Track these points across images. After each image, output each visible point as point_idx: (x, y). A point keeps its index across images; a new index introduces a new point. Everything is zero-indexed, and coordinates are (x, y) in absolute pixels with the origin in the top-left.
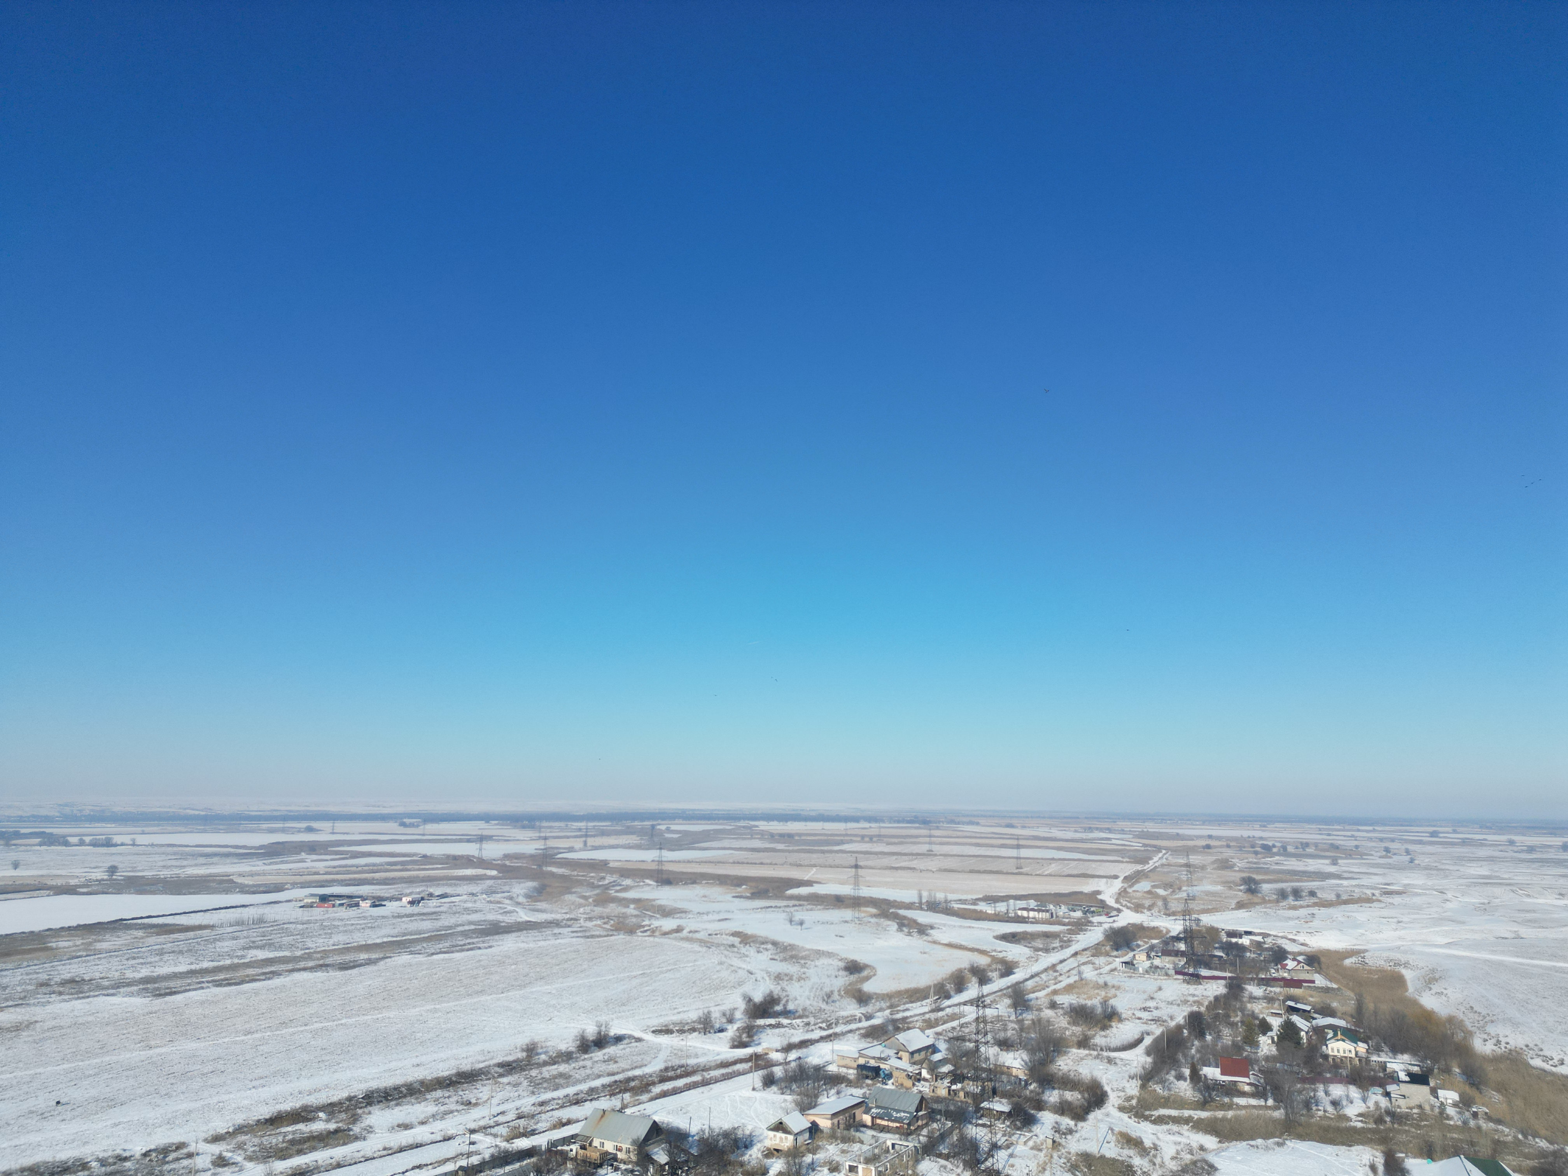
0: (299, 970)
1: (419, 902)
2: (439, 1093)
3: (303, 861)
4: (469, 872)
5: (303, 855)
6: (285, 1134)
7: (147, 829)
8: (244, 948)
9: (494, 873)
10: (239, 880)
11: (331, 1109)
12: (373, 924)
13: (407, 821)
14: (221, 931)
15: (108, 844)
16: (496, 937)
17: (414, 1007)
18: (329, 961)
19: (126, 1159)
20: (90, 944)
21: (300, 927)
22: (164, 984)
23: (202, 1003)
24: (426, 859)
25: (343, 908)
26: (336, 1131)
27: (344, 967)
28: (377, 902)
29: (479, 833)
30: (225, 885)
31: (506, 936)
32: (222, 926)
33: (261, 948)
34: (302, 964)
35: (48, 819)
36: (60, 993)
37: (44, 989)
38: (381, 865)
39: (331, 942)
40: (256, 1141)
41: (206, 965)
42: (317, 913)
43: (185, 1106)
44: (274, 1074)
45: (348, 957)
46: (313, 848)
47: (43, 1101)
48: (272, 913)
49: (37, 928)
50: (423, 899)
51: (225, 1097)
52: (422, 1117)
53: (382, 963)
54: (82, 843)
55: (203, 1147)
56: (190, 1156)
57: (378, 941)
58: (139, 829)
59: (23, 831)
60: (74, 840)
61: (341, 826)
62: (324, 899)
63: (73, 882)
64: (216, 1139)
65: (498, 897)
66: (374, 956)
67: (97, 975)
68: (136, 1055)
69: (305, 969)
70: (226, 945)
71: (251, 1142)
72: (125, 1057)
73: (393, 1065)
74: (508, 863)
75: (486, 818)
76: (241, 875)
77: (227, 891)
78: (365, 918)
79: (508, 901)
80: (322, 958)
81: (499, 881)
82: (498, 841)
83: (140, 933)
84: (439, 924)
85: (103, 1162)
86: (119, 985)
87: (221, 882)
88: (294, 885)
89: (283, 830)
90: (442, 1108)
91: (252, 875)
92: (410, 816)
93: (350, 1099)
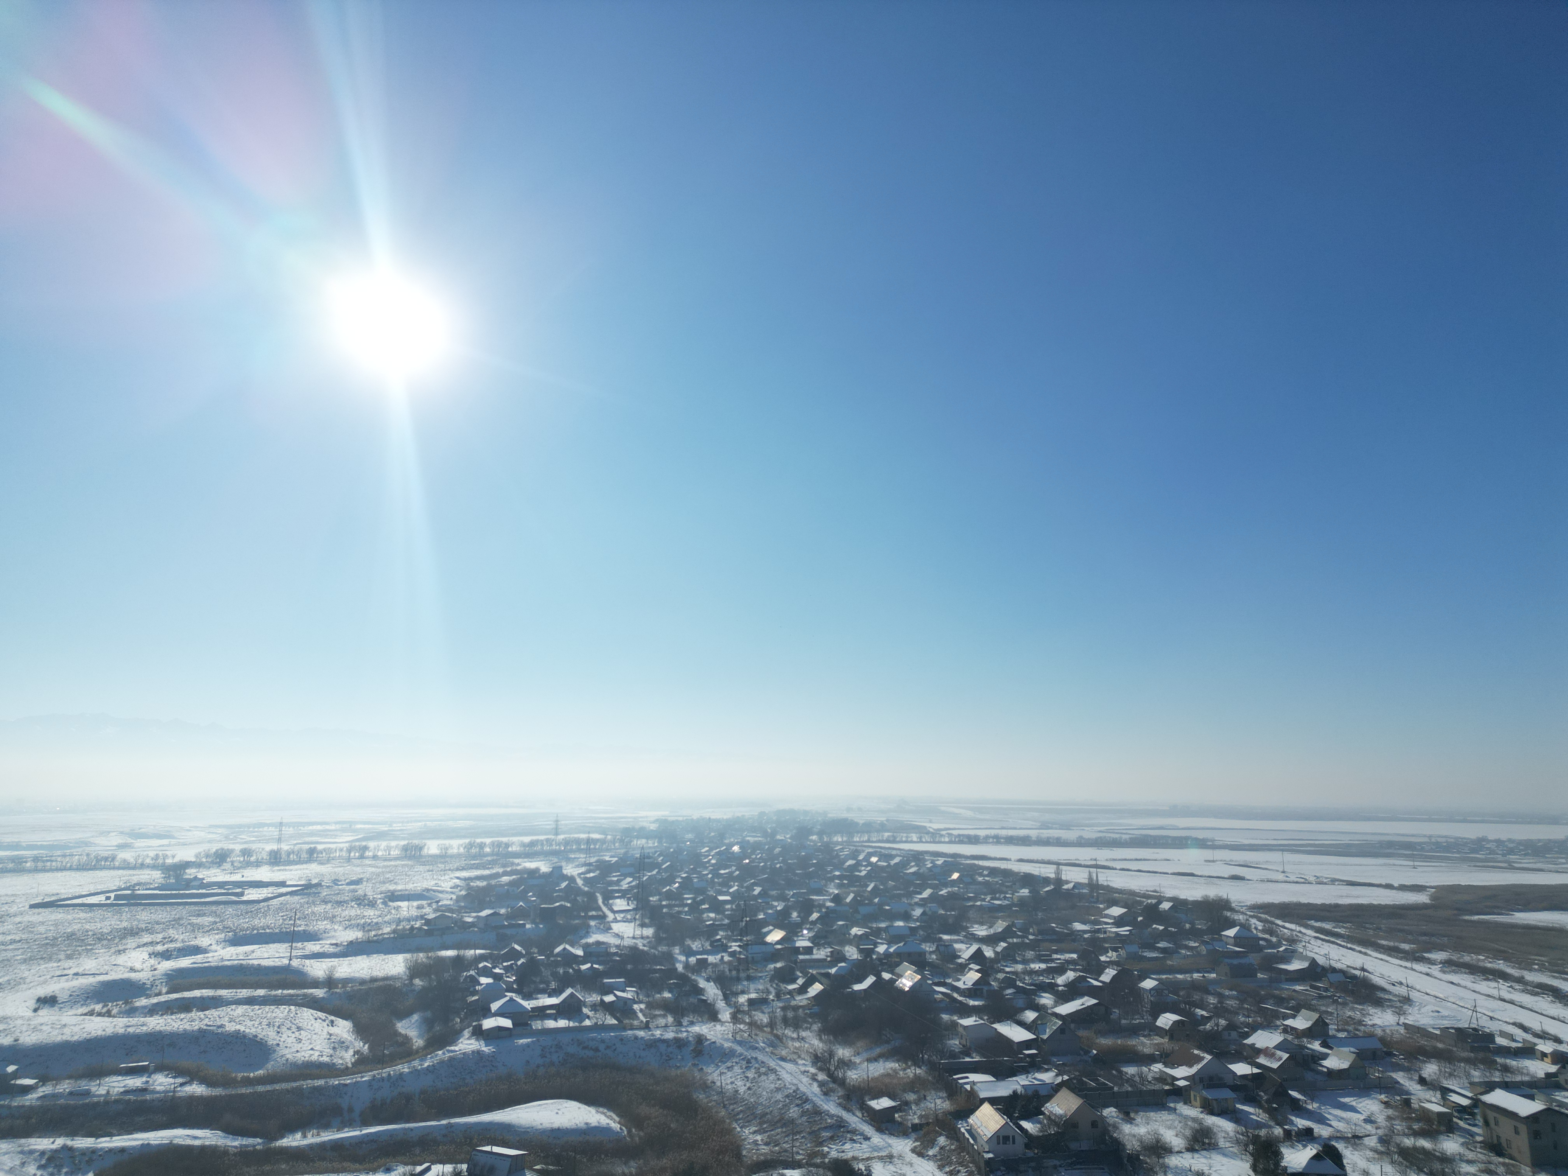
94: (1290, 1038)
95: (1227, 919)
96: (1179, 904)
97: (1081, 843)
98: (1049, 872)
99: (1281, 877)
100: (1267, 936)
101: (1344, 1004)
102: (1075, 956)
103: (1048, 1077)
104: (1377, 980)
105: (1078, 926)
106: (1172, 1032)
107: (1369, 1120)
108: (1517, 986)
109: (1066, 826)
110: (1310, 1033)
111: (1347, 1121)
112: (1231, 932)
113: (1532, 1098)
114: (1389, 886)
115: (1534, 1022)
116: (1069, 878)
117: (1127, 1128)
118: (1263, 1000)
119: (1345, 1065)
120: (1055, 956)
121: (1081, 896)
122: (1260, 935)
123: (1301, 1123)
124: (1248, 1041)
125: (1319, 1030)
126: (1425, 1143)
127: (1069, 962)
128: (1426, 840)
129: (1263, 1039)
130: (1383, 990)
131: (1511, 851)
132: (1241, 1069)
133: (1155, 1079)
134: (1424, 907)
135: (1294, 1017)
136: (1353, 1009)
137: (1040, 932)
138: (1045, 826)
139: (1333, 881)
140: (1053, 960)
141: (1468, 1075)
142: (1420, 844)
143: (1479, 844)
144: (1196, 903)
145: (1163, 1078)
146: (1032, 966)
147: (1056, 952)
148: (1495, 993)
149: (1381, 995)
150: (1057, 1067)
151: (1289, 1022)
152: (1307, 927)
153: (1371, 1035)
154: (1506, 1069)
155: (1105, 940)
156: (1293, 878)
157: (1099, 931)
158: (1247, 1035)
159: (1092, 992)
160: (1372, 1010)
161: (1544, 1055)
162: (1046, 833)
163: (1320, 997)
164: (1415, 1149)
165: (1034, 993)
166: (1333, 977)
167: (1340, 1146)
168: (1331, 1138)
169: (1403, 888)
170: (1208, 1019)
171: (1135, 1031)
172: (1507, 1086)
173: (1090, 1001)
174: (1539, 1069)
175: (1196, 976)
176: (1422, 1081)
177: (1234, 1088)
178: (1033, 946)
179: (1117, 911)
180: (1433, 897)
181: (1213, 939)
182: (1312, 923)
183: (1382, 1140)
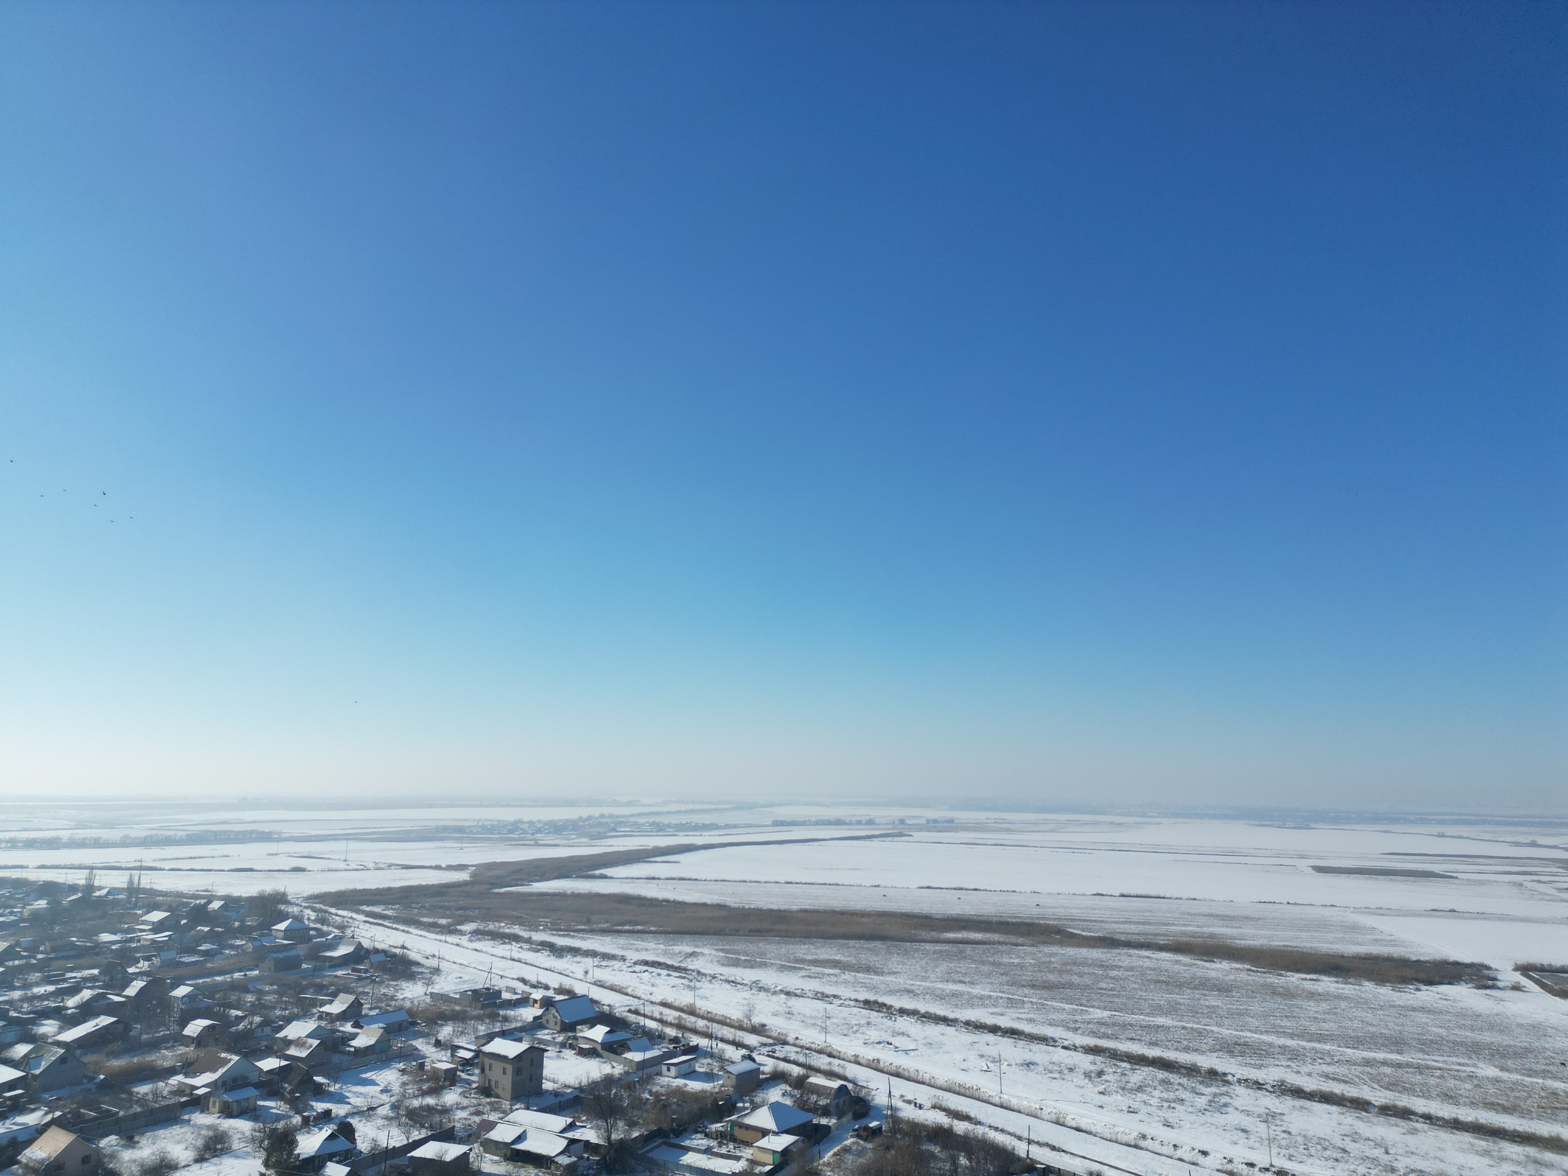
94: (323, 1023)
95: (281, 911)
96: (231, 902)
97: (126, 843)
98: (79, 878)
99: (342, 865)
100: (318, 926)
101: (382, 982)
102: (96, 972)
103: (32, 1119)
104: (413, 956)
105: (106, 937)
106: (199, 1041)
107: (385, 1091)
108: (525, 946)
109: (110, 825)
110: (343, 1016)
111: (365, 1096)
112: (282, 926)
113: (520, 1040)
114: (438, 868)
115: (532, 975)
116: (103, 884)
117: (127, 1155)
118: (303, 990)
119: (372, 1042)
120: (69, 975)
121: (115, 903)
122: (312, 925)
123: (320, 1107)
124: (280, 1035)
125: (354, 1014)
126: (430, 1101)
127: (85, 979)
128: (475, 823)
129: (297, 1030)
130: (418, 964)
131: (539, 831)
132: (269, 1064)
133: (171, 1093)
134: (465, 883)
135: (331, 1002)
136: (388, 986)
137: (53, 950)
138: (82, 825)
139: (390, 866)
140: (65, 980)
141: (476, 1030)
142: (469, 827)
143: (515, 826)
144: (251, 899)
145: (180, 1091)
146: (36, 990)
147: (72, 970)
148: (507, 954)
149: (415, 969)
150: (47, 1104)
151: (327, 1009)
152: (358, 912)
153: (400, 1009)
154: (506, 1019)
155: (136, 949)
156: (353, 866)
157: (131, 940)
158: (281, 1028)
159: (111, 1009)
160: (404, 984)
161: (535, 1001)
162: (81, 834)
163: (360, 979)
164: (421, 1108)
165: (33, 1022)
166: (374, 958)
167: (354, 1121)
168: (346, 1116)
169: (450, 868)
170: (242, 1018)
171: (155, 1045)
172: (503, 1034)
173: (105, 1020)
174: (528, 1014)
175: (237, 975)
176: (438, 1044)
177: (258, 1085)
178: (40, 967)
179: (157, 916)
180: (473, 875)
181: (262, 935)
182: (365, 908)
183: (395, 1107)
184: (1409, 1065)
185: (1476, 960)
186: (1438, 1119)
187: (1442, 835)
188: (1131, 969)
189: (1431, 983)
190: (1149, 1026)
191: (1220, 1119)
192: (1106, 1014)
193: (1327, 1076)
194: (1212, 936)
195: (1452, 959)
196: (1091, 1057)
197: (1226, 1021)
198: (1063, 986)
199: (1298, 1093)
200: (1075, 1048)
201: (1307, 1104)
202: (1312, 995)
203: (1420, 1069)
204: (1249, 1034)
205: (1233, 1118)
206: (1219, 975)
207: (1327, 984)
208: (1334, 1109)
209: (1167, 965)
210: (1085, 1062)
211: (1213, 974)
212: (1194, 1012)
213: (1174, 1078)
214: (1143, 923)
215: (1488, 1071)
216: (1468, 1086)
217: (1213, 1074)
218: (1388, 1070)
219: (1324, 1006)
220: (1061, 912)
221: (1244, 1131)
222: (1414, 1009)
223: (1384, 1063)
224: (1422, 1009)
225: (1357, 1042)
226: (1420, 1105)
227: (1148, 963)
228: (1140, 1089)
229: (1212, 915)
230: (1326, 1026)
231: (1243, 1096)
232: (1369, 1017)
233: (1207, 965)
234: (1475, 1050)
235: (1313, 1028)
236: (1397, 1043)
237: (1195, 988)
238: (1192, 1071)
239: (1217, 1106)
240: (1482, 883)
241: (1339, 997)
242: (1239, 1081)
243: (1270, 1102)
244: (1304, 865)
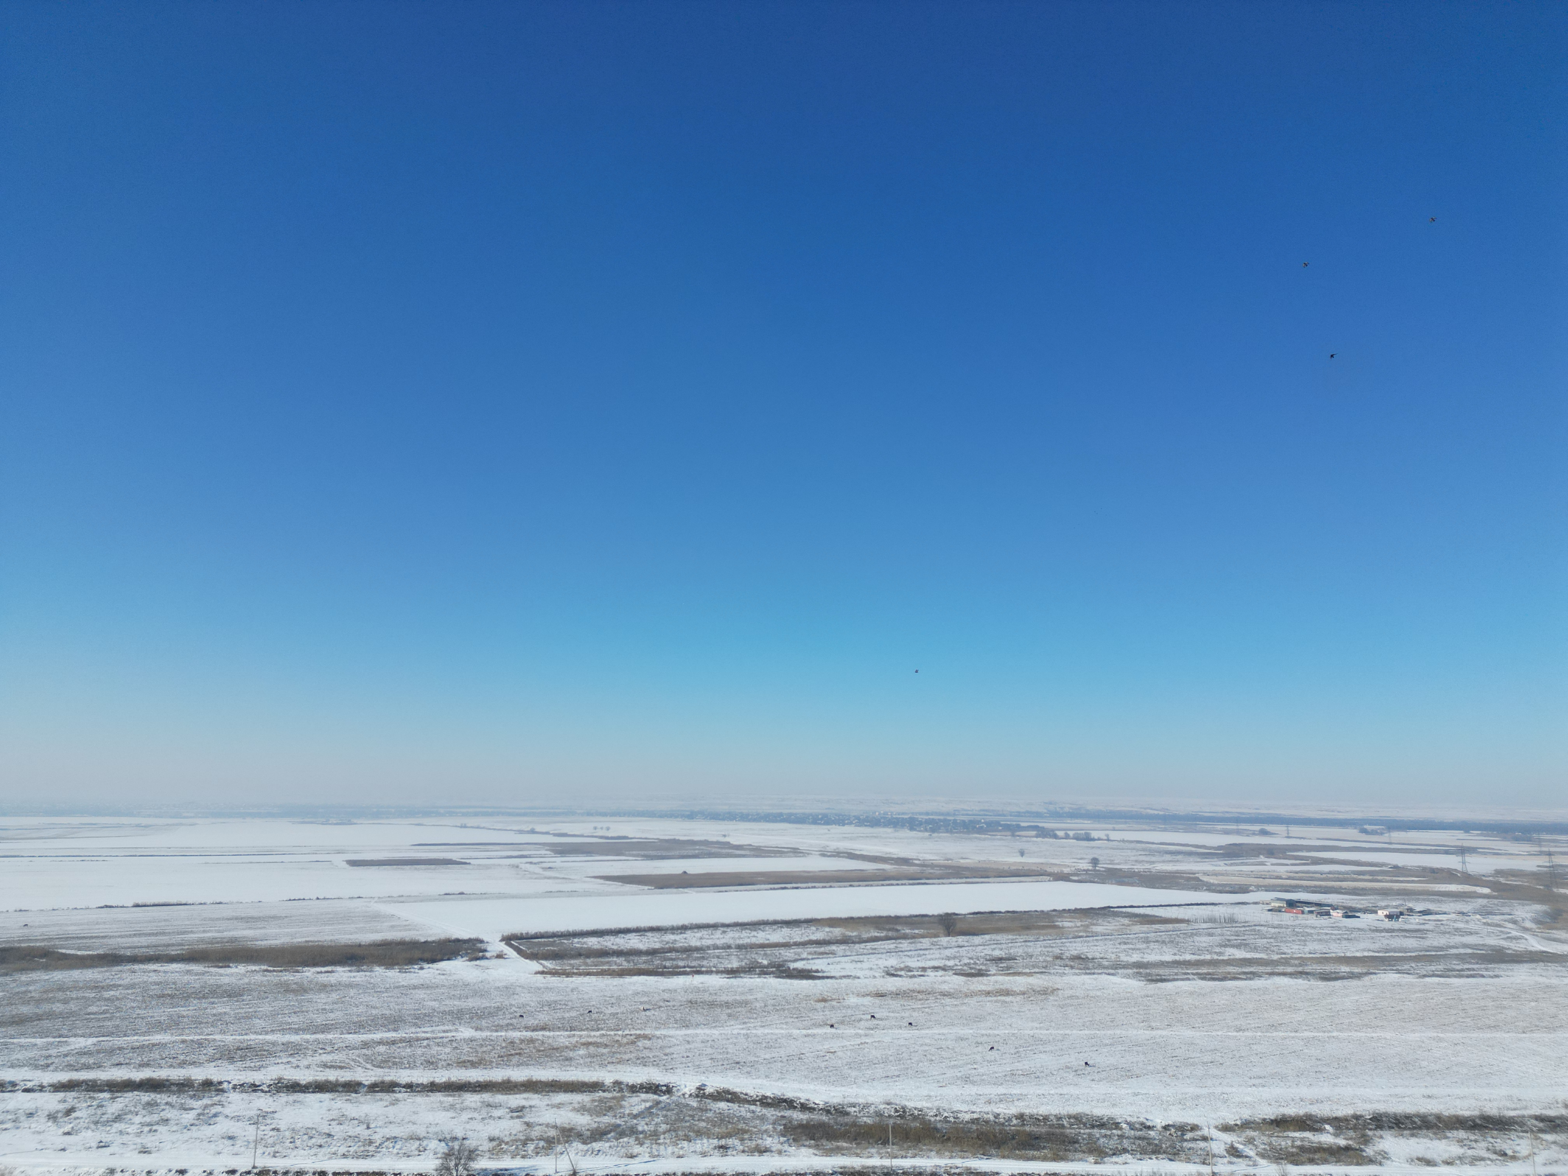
0: (1279, 974)
1: (1398, 917)
2: (1462, 1134)
3: (1262, 864)
4: (1453, 888)
5: (1262, 858)
6: (1293, 1139)
7: (1117, 826)
8: (1221, 946)
9: (1486, 891)
10: (1205, 879)
11: (1339, 1123)
12: (1349, 936)
13: (1368, 827)
14: (1196, 926)
15: (1088, 838)
16: (1503, 966)
17: (1413, 1031)
18: (1308, 969)
19: (1149, 1128)
20: (1087, 926)
21: (1273, 930)
22: (1154, 971)
23: (1191, 993)
24: (1398, 871)
25: (1314, 916)
26: (1347, 1148)
27: (1326, 977)
28: (1350, 913)
29: (1459, 843)
30: (1192, 882)
31: (1516, 967)
32: (1196, 921)
33: (1238, 946)
34: (1280, 969)
35: (1038, 815)
36: (1072, 967)
37: (1058, 962)
38: (1347, 873)
39: (1307, 949)
40: (1265, 1139)
41: (1188, 957)
42: (1287, 918)
43: (1192, 1090)
44: (1273, 1076)
45: (1329, 968)
46: (1271, 851)
47: (1075, 1060)
48: (1241, 913)
49: (1047, 908)
50: (1402, 914)
51: (1228, 1090)
52: (1445, 1156)
53: (1367, 978)
54: (1067, 837)
55: (1215, 1133)
56: (1205, 1139)
57: (1358, 954)
58: (1110, 826)
59: (1023, 824)
60: (1061, 834)
61: (1295, 830)
62: (1291, 904)
63: (1066, 870)
64: (1226, 1128)
65: (1497, 919)
66: (1357, 970)
67: (1098, 955)
68: (1141, 1034)
69: (1284, 974)
70: (1203, 941)
71: (1262, 1139)
72: (1132, 1032)
73: (1399, 1090)
74: (1502, 880)
75: (1466, 827)
76: (1205, 873)
77: (1196, 888)
78: (1339, 928)
79: (1510, 925)
80: (1300, 965)
81: (1496, 901)
82: (1485, 854)
83: (1126, 921)
84: (1427, 943)
85: (1131, 1126)
86: (1117, 966)
87: (1189, 879)
88: (1259, 888)
89: (1238, 832)
90: (1470, 1152)
91: (1216, 874)
92: (1371, 822)
93: (1357, 1117)
184: (402, 1040)
185: (473, 936)
186: (418, 1085)
187: (464, 826)
188: (132, 986)
189: (433, 961)
190: (142, 1047)
191: (207, 1131)
192: (91, 1041)
193: (325, 1066)
194: (232, 940)
195: (454, 937)
196: (61, 1095)
197: (232, 1027)
198: (39, 1018)
199: (295, 1087)
200: (41, 1088)
201: (300, 1096)
202: (324, 988)
203: (410, 1042)
204: (253, 1037)
205: (223, 1126)
206: (233, 980)
207: (342, 974)
208: (327, 1096)
209: (176, 976)
210: (52, 1102)
211: (226, 980)
212: (197, 1023)
213: (161, 1098)
214: (156, 934)
215: (466, 1032)
216: (447, 1050)
217: (208, 1085)
218: (382, 1049)
219: (334, 996)
220: (53, 931)
221: (231, 1138)
222: (415, 987)
223: (381, 1043)
224: (422, 986)
225: (359, 1026)
226: (404, 1076)
227: (154, 978)
228: (118, 1118)
229: (236, 919)
230: (332, 1016)
231: (236, 1102)
232: (374, 1000)
233: (222, 971)
234: (458, 1016)
235: (320, 1019)
236: (394, 1022)
237: (204, 997)
238: (184, 1086)
239: (206, 1118)
240: (487, 867)
241: (350, 986)
242: (234, 1088)
243: (263, 1102)
244: (339, 860)
